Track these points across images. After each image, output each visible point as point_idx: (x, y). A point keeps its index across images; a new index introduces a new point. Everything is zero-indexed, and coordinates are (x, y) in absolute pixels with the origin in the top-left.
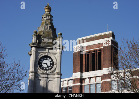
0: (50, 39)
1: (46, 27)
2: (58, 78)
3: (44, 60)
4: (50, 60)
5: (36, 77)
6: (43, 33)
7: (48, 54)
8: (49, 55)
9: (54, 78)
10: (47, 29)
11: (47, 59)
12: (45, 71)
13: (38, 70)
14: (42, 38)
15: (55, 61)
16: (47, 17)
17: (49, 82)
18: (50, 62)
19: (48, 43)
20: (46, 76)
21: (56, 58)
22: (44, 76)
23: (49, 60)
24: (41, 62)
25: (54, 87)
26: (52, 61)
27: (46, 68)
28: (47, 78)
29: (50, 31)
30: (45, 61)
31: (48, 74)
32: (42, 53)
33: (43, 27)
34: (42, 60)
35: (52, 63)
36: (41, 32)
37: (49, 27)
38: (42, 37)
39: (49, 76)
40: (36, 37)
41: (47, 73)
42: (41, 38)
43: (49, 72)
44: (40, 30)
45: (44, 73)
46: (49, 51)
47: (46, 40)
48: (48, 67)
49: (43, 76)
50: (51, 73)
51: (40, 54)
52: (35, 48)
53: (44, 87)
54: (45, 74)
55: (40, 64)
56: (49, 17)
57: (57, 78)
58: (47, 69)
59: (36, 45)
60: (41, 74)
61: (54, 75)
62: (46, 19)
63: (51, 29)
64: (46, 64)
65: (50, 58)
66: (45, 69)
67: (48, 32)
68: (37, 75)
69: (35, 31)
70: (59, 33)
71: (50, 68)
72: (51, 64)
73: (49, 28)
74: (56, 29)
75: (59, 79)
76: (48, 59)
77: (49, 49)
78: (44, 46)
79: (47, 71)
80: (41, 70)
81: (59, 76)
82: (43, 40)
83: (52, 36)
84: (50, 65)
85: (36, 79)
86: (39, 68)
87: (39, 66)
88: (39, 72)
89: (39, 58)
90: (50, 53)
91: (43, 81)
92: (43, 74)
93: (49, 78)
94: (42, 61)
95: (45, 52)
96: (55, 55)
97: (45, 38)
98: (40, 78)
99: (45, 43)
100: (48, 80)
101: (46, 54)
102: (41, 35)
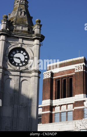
0: (25, 26)
1: (20, 13)
2: (35, 76)
3: (16, 53)
4: (25, 54)
5: (5, 75)
6: (15, 19)
7: (22, 45)
8: (23, 47)
9: (30, 77)
10: (21, 14)
11: (20, 52)
12: (18, 68)
13: (8, 65)
14: (14, 26)
15: (31, 55)
16: (22, 2)
17: (23, 82)
18: (25, 56)
19: (22, 31)
20: (19, 74)
21: (32, 51)
22: (16, 74)
23: (22, 54)
24: (12, 55)
25: (30, 89)
26: (27, 55)
27: (19, 64)
28: (21, 77)
29: (24, 18)
30: (17, 55)
31: (21, 72)
32: (14, 44)
33: (15, 13)
34: (14, 53)
35: (26, 57)
36: (12, 18)
37: (23, 12)
38: (14, 23)
39: (22, 74)
40: (6, 23)
41: (21, 69)
42: (12, 25)
43: (23, 69)
44: (12, 16)
45: (16, 69)
46: (23, 41)
47: (19, 28)
48: (22, 62)
49: (14, 74)
50: (25, 70)
51: (11, 45)
52: (4, 37)
53: (16, 88)
54: (17, 71)
55: (11, 59)
56: (24, 2)
57: (34, 78)
58: (21, 65)
59: (6, 32)
60: (12, 71)
61: (30, 72)
62: (20, 4)
63: (26, 16)
64: (19, 58)
65: (24, 50)
66: (17, 64)
67: (22, 18)
68: (6, 72)
69: (5, 15)
70: (37, 20)
71: (24, 64)
72: (25, 59)
73: (23, 14)
74: (32, 18)
75: (37, 78)
76: (22, 52)
77: (23, 39)
78: (17, 35)
79: (21, 68)
80: (12, 66)
81: (37, 74)
82: (16, 28)
83: (27, 23)
84: (24, 61)
85: (5, 77)
86: (9, 63)
87: (9, 61)
88: (9, 68)
89: (10, 50)
90: (25, 44)
91: (15, 81)
92: (15, 71)
93: (22, 77)
94: (14, 55)
95: (18, 42)
96: (31, 48)
97: (18, 25)
98: (10, 77)
99: (18, 31)
100: (22, 79)
101: (19, 46)
102: (13, 22)
